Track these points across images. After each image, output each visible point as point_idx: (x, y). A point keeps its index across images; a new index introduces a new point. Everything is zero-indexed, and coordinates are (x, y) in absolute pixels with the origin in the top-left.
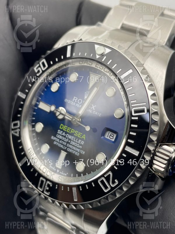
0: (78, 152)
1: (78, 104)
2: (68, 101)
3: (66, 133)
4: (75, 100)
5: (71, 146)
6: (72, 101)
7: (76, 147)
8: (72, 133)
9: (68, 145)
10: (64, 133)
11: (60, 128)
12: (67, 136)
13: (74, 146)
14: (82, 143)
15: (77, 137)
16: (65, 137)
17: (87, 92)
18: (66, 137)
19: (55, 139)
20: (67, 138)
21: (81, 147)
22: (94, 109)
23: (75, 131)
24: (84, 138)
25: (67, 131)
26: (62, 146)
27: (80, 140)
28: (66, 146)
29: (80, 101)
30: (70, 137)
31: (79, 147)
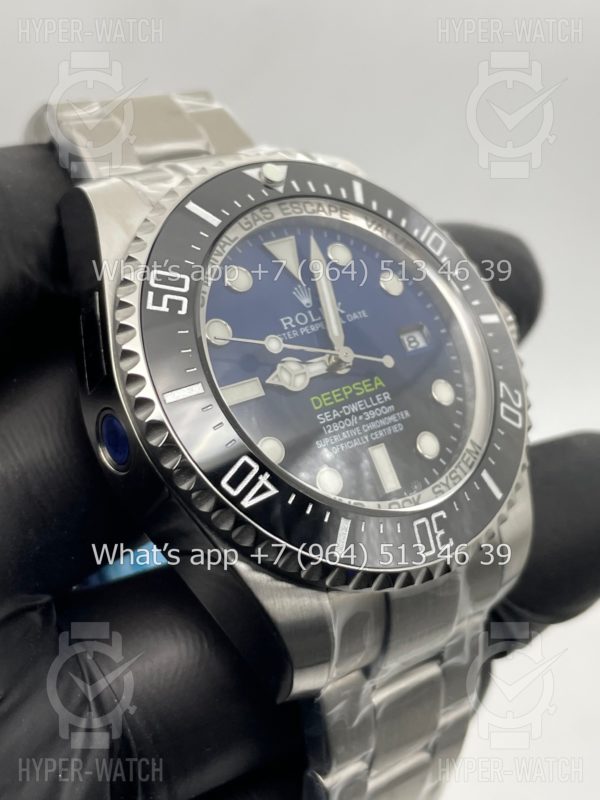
0: (396, 423)
1: (303, 326)
3: (338, 407)
4: (288, 326)
5: (373, 426)
6: (285, 331)
7: (383, 416)
8: (349, 395)
9: (366, 428)
10: (334, 411)
12: (347, 410)
13: (377, 418)
14: (386, 398)
15: (366, 396)
16: (343, 417)
17: (296, 288)
18: (346, 414)
20: (350, 417)
21: (392, 408)
22: (343, 312)
23: (351, 385)
24: (381, 383)
25: (338, 401)
26: (356, 443)
27: (377, 396)
28: (364, 434)
29: (301, 319)
30: (354, 408)
31: (387, 411)
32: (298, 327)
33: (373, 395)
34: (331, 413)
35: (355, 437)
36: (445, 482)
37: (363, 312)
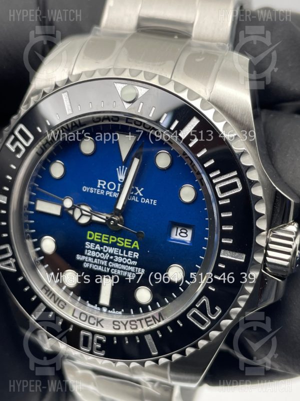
0: (133, 272)
1: (110, 191)
2: (89, 190)
3: (102, 245)
4: (101, 186)
5: (117, 265)
6: (97, 188)
7: (126, 264)
8: (112, 242)
9: (111, 264)
10: (98, 245)
11: (88, 238)
12: (106, 249)
13: (122, 263)
14: (134, 256)
15: (123, 248)
16: (101, 251)
17: (120, 167)
18: (104, 251)
19: (84, 260)
20: (105, 253)
21: (135, 263)
22: (141, 195)
23: (117, 238)
24: (137, 246)
25: (103, 241)
26: (100, 268)
27: (130, 252)
28: (108, 266)
29: (112, 186)
30: (111, 250)
31: (131, 263)
32: (107, 189)
33: (128, 250)
34: (95, 246)
35: (102, 265)
36: (125, 323)
37: (155, 201)
